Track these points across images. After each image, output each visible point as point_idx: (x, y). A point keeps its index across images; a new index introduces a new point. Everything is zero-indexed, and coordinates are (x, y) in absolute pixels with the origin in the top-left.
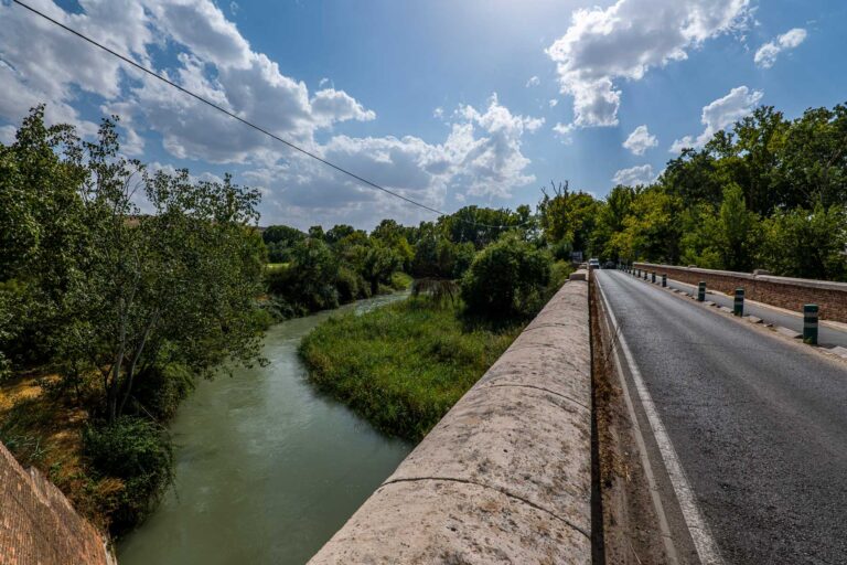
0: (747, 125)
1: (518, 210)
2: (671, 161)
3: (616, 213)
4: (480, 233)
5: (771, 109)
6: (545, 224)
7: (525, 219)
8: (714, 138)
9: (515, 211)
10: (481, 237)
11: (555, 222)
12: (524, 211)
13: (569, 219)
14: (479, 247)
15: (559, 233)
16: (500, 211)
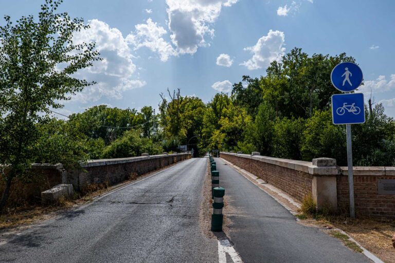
0: (289, 58)
1: (142, 110)
2: (235, 85)
3: (217, 115)
4: (110, 130)
5: (300, 50)
6: (164, 123)
7: (148, 119)
8: (271, 66)
9: (139, 111)
10: (110, 133)
11: (172, 121)
12: (147, 111)
13: (182, 119)
14: (107, 143)
15: (175, 130)
16: (127, 111)
